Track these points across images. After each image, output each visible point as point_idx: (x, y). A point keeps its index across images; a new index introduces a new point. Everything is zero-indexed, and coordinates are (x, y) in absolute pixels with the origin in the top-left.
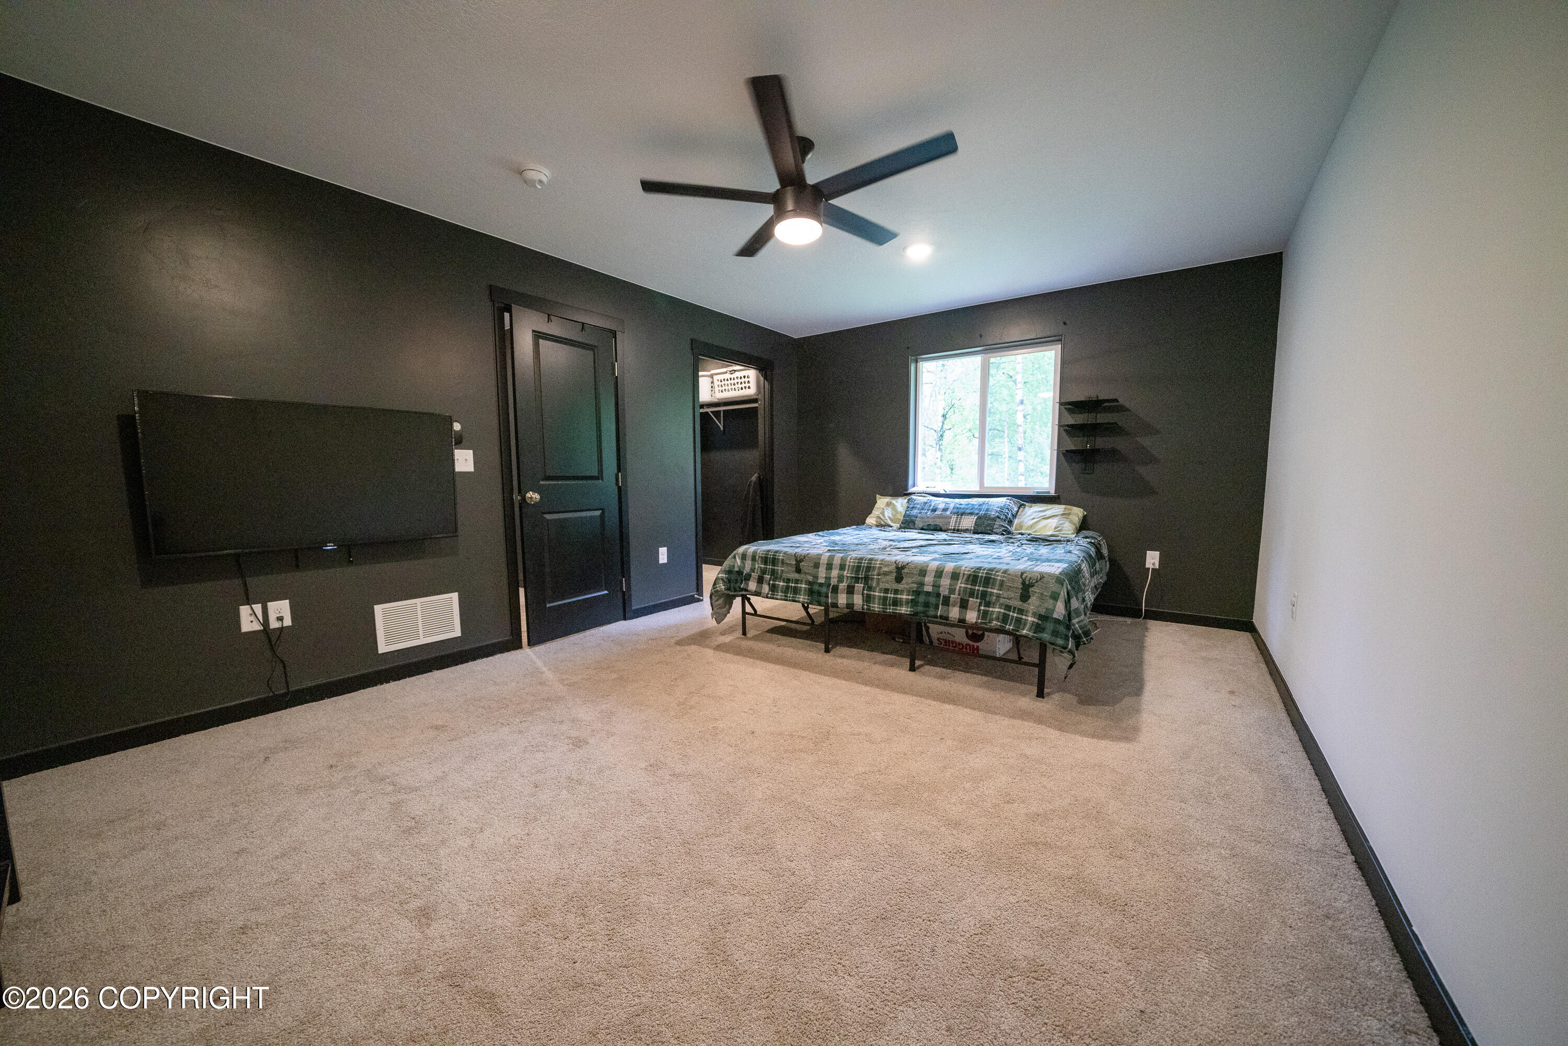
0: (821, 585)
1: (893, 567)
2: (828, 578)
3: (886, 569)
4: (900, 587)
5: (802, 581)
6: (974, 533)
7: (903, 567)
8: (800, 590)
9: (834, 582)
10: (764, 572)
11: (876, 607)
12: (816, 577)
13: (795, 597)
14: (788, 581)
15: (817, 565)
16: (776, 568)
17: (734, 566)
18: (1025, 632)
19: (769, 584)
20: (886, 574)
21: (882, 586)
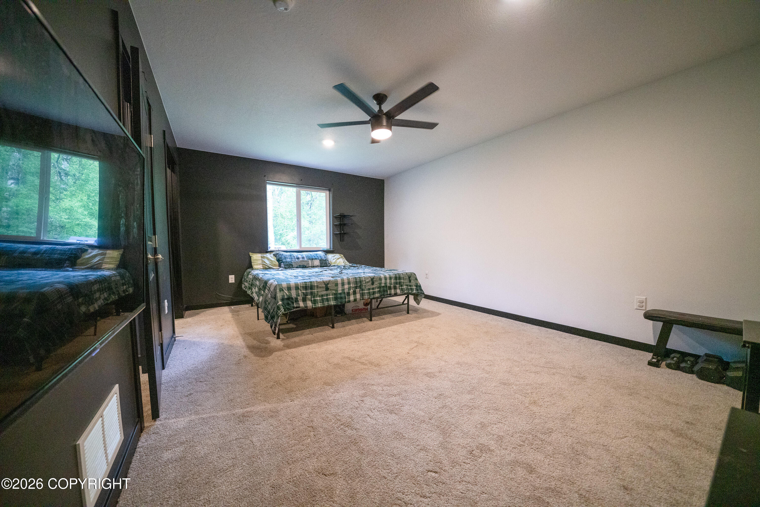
0: (340, 294)
1: (370, 279)
2: (343, 290)
3: (367, 280)
4: (374, 286)
5: (330, 294)
6: (320, 267)
7: (373, 278)
8: (330, 299)
9: (346, 291)
10: (305, 295)
11: (319, 305)
12: (337, 290)
13: (329, 303)
14: (322, 296)
15: (337, 285)
16: (313, 291)
17: (284, 295)
18: (414, 292)
19: (311, 301)
20: (368, 282)
21: (367, 287)
